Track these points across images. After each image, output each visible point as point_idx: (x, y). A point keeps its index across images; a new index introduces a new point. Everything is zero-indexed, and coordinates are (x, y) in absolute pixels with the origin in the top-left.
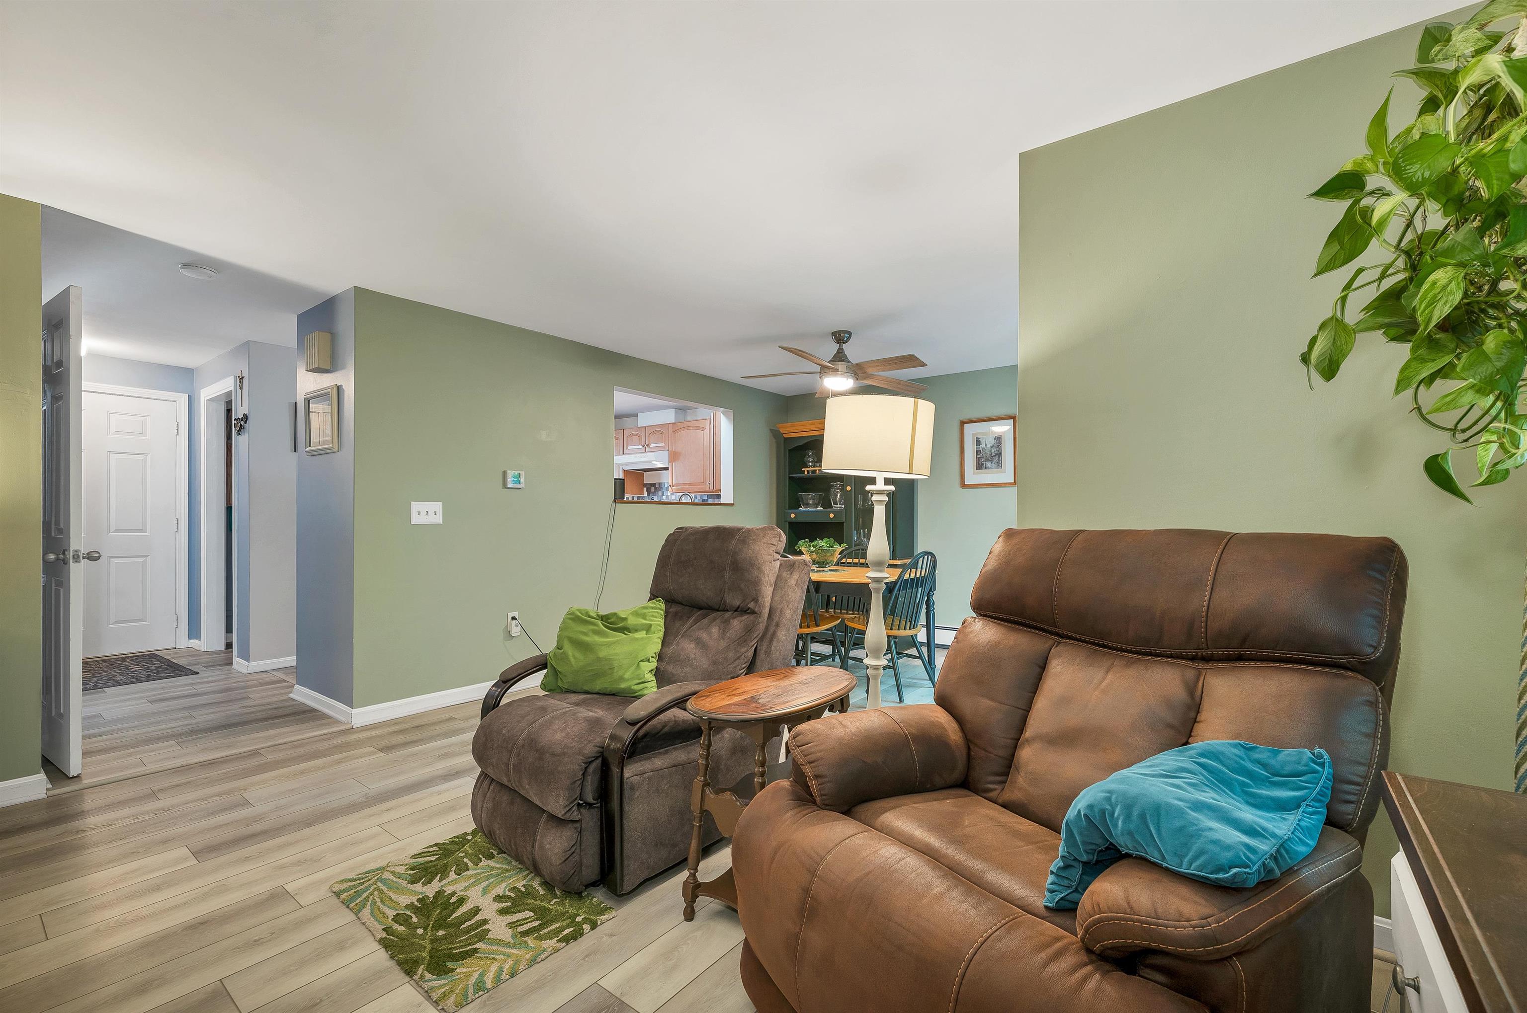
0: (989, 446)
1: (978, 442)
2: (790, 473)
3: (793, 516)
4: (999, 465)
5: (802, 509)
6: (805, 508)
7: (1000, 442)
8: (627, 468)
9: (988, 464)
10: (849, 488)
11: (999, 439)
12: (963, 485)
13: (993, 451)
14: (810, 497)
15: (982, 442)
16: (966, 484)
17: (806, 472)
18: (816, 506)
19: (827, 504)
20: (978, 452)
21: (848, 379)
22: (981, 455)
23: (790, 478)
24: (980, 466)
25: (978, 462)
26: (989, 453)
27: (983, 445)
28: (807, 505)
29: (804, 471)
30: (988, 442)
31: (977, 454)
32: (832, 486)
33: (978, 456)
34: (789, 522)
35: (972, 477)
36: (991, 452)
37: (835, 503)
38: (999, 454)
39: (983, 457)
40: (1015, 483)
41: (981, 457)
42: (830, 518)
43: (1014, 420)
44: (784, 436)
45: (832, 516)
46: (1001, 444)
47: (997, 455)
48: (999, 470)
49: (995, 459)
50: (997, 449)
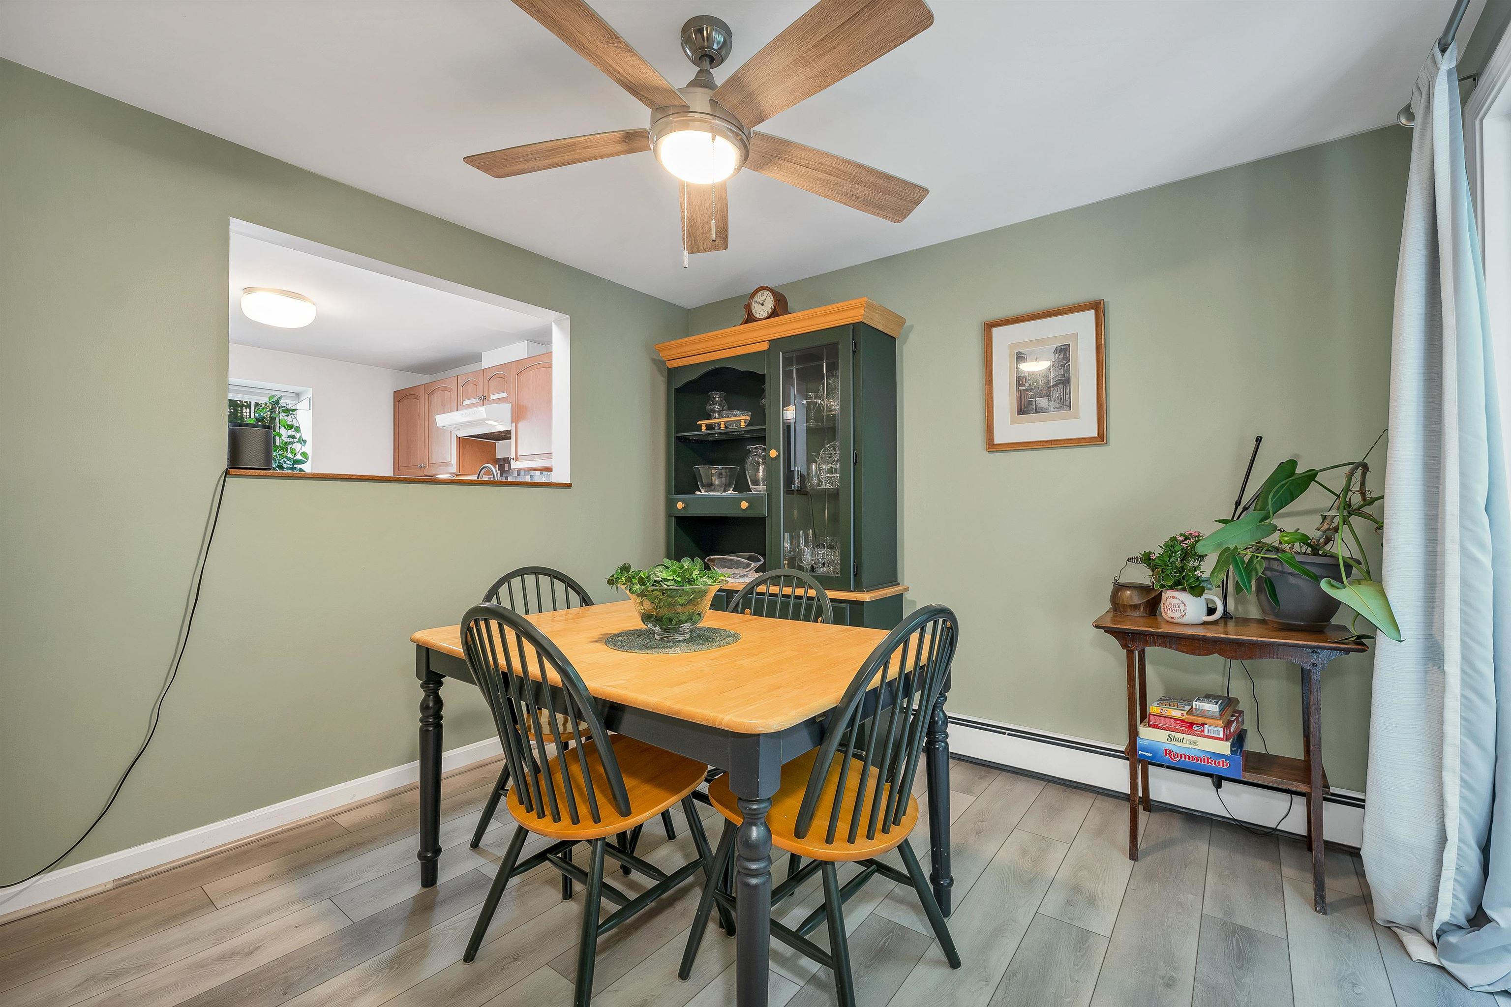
0: (1043, 366)
1: (1021, 360)
2: (677, 431)
3: (680, 505)
4: (1065, 403)
5: (702, 493)
6: (705, 491)
7: (1067, 360)
8: (462, 434)
9: (1042, 402)
10: (773, 453)
11: (1064, 353)
12: (991, 446)
13: (1052, 376)
14: (714, 473)
15: (1028, 361)
16: (995, 443)
17: (704, 428)
18: (726, 487)
19: (741, 485)
20: (1020, 380)
21: (718, 138)
22: (1027, 385)
23: (678, 438)
24: (1024, 408)
25: (1021, 403)
26: (1043, 381)
27: (1030, 366)
28: (710, 486)
29: (701, 426)
30: (1041, 359)
31: (1018, 384)
32: (749, 452)
33: (1020, 388)
34: (676, 517)
35: (1008, 429)
36: (1047, 378)
37: (756, 482)
38: (1065, 381)
39: (1031, 390)
40: (1101, 438)
41: (1027, 390)
42: (741, 509)
43: (1099, 308)
44: (669, 365)
45: (744, 505)
46: (1069, 361)
47: (1060, 383)
48: (1065, 412)
49: (1058, 392)
50: (1061, 372)
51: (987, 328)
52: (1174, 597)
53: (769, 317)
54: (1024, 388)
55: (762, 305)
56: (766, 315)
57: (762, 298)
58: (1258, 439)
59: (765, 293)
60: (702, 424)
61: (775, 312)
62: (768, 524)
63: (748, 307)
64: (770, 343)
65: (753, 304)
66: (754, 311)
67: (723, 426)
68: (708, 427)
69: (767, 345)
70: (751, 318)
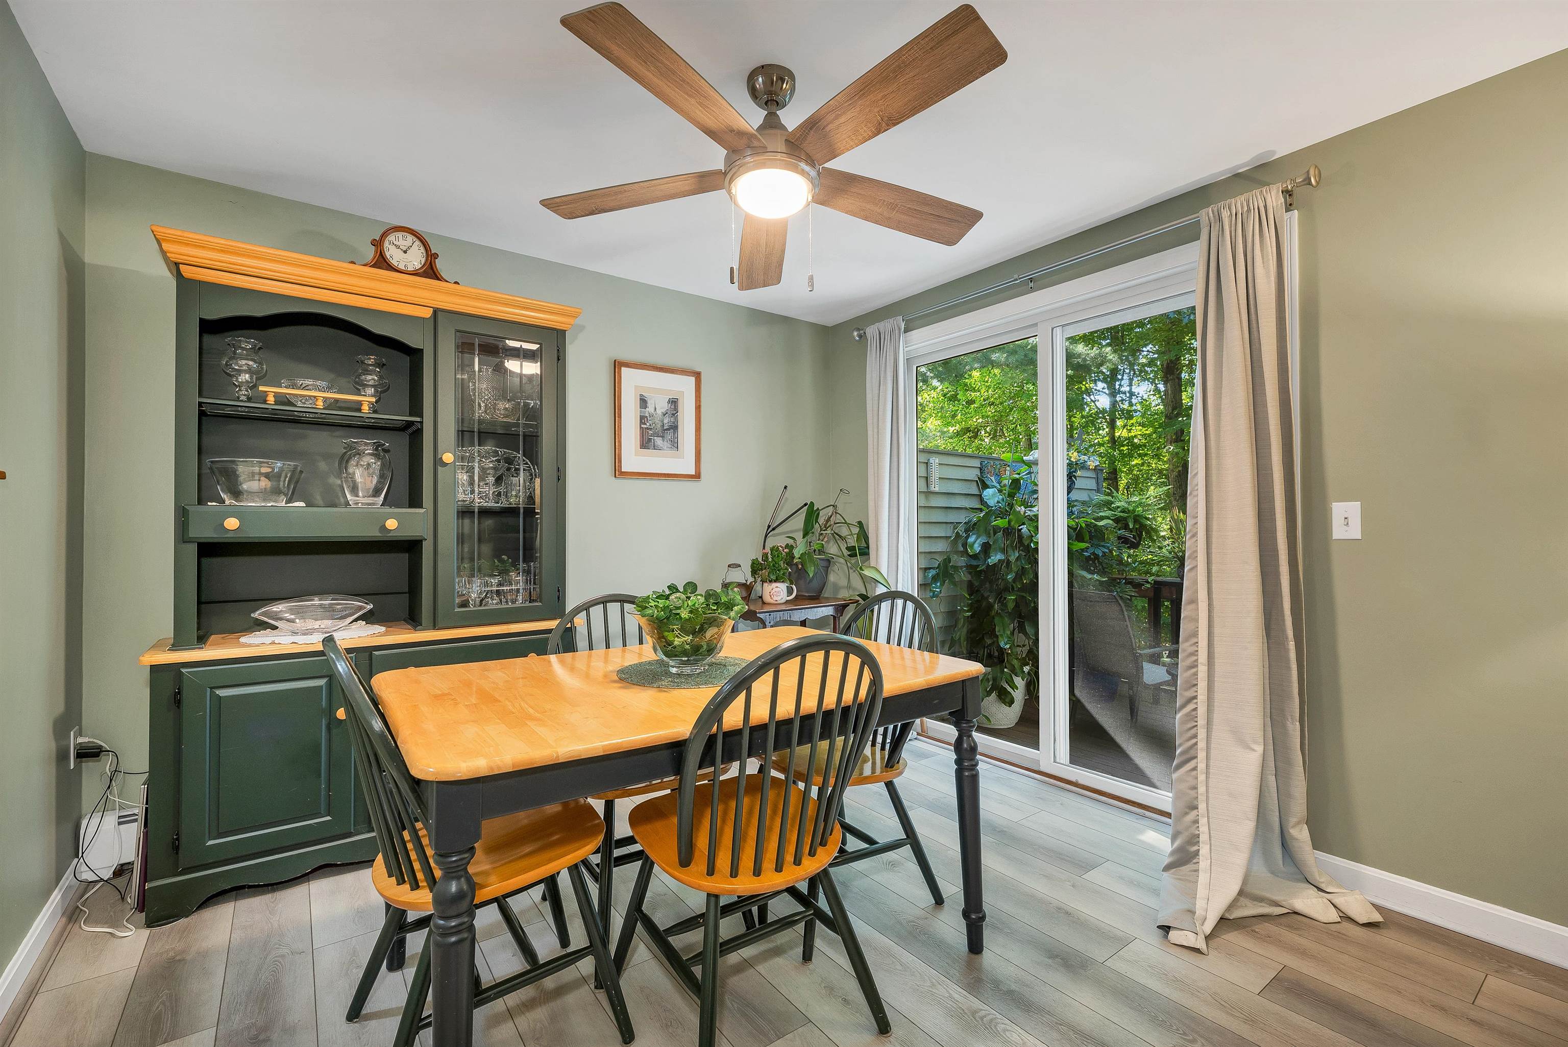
0: (659, 412)
1: (643, 402)
2: (201, 394)
4: (675, 445)
7: (676, 409)
9: (659, 441)
11: (674, 402)
12: (619, 473)
13: (666, 421)
15: (649, 405)
16: (622, 469)
20: (643, 419)
22: (648, 424)
24: (646, 443)
25: (642, 436)
27: (650, 409)
31: (641, 421)
33: (642, 426)
35: (633, 458)
36: (662, 421)
38: (674, 428)
39: (651, 429)
40: (697, 476)
41: (647, 428)
42: (383, 528)
43: (698, 375)
44: (187, 271)
45: (392, 524)
46: (678, 412)
47: (672, 428)
48: (674, 452)
49: (669, 435)
50: (672, 420)
51: (617, 366)
52: (777, 587)
53: (415, 273)
54: (646, 426)
55: (405, 252)
56: (410, 268)
57: (405, 243)
58: (786, 487)
59: (410, 238)
60: (270, 392)
61: (430, 271)
62: (427, 548)
63: (378, 244)
64: (436, 311)
65: (386, 244)
66: (388, 255)
67: (320, 404)
68: (282, 400)
69: (427, 313)
70: (382, 262)
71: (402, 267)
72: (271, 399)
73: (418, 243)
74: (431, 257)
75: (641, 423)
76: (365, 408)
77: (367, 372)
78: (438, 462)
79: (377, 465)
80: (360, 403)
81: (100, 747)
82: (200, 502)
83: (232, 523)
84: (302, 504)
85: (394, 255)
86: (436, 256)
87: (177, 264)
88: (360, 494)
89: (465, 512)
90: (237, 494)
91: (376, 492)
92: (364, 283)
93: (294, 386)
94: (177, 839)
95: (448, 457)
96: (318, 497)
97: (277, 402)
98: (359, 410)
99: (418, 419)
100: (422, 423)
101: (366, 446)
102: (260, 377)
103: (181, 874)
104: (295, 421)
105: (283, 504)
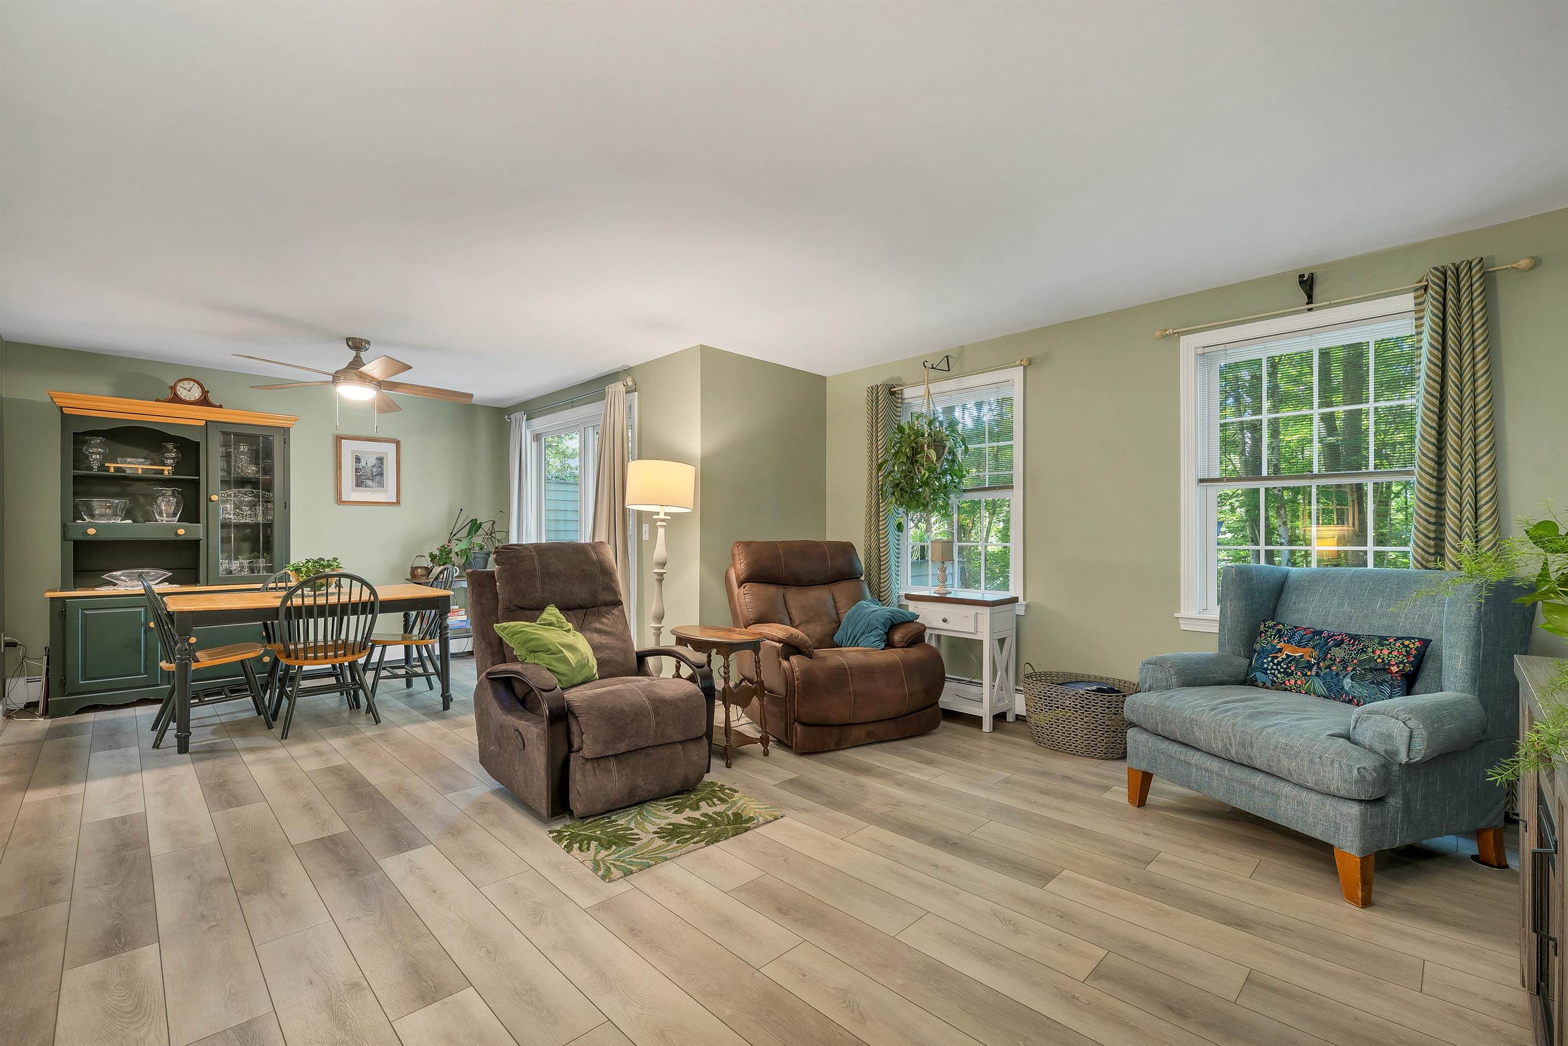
0: (369, 465)
1: (358, 460)
2: (74, 468)
4: (381, 484)
7: (382, 463)
9: (369, 482)
11: (381, 460)
12: (339, 501)
13: (374, 470)
15: (362, 461)
16: (342, 499)
18: (118, 517)
20: (357, 470)
22: (361, 472)
24: (359, 483)
25: (357, 479)
26: (370, 472)
27: (363, 463)
28: (97, 516)
30: (369, 461)
31: (356, 471)
33: (357, 474)
34: (74, 541)
35: (350, 493)
36: (372, 470)
38: (381, 474)
39: (363, 476)
40: (398, 502)
41: (361, 475)
42: (176, 534)
43: (398, 443)
44: (66, 411)
45: (181, 532)
46: (383, 465)
47: (379, 474)
48: (380, 489)
49: (378, 478)
50: (379, 469)
51: (338, 439)
53: (195, 403)
54: (359, 473)
55: (189, 391)
56: (193, 400)
57: (189, 386)
58: (461, 510)
59: (192, 383)
60: (112, 466)
61: (204, 401)
62: (203, 544)
63: (173, 388)
64: (207, 422)
65: (178, 387)
66: (179, 393)
67: (140, 471)
68: (117, 469)
69: (203, 423)
70: (176, 399)
71: (187, 399)
72: (112, 470)
73: (196, 384)
74: (205, 393)
75: (356, 472)
76: (166, 473)
77: (168, 451)
78: (209, 500)
79: (173, 500)
80: (163, 470)
81: (17, 643)
82: (75, 519)
83: (92, 531)
84: (130, 521)
85: (182, 393)
86: (208, 392)
87: (61, 408)
88: (165, 516)
89: (225, 526)
90: (92, 516)
91: (174, 515)
92: (164, 410)
93: (126, 462)
94: (65, 679)
95: (215, 498)
96: (140, 517)
97: (115, 471)
98: (163, 474)
99: (197, 478)
100: (199, 479)
101: (168, 491)
102: (106, 458)
103: (66, 696)
104: (127, 478)
105: (119, 522)
